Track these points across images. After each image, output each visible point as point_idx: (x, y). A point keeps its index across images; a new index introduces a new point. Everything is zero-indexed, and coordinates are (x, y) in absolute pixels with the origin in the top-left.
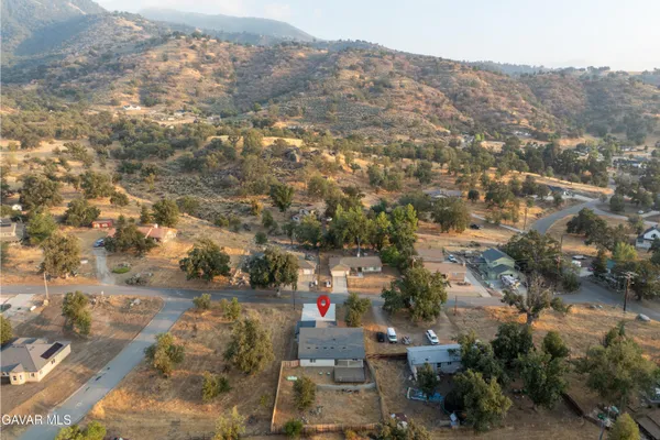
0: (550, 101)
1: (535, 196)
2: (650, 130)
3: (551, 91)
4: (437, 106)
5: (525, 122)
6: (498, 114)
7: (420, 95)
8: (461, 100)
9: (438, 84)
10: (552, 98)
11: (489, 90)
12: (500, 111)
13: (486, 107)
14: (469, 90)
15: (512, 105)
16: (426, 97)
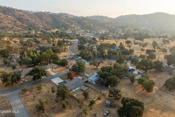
0: (44, 20)
1: (65, 43)
2: (68, 27)
3: (43, 18)
4: (15, 22)
5: (41, 26)
6: (34, 24)
7: (8, 18)
8: (21, 20)
9: (12, 15)
10: (44, 19)
11: (28, 17)
12: (34, 23)
13: (30, 22)
14: (23, 17)
15: (36, 21)
16: (10, 19)
